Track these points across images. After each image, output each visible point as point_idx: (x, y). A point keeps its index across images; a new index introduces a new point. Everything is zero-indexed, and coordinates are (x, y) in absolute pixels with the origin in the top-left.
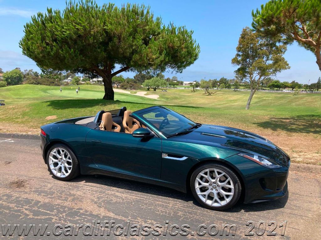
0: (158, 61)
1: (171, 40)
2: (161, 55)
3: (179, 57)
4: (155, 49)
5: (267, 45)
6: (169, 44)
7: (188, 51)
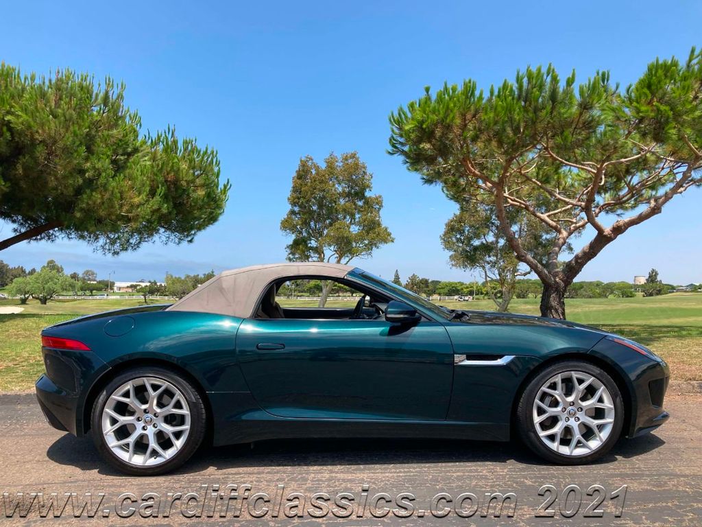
0: (145, 211)
1: (172, 166)
2: (153, 198)
3: (191, 205)
4: (143, 180)
5: (348, 195)
6: (168, 174)
7: (208, 195)
